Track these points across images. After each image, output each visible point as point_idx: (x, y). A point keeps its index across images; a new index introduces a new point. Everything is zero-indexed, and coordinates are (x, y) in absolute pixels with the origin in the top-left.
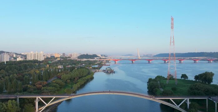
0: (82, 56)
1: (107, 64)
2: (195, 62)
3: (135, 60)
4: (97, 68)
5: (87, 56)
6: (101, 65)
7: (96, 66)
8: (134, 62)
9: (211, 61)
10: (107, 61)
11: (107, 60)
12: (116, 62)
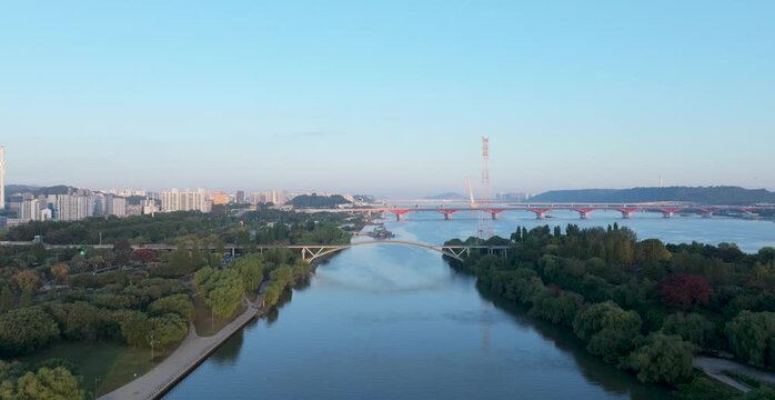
0: (301, 201)
1: (375, 221)
2: (624, 218)
3: (453, 211)
4: (354, 229)
5: (314, 200)
6: (359, 223)
7: (351, 225)
8: (450, 215)
9: (671, 214)
10: (377, 215)
11: (374, 211)
12: (401, 216)
